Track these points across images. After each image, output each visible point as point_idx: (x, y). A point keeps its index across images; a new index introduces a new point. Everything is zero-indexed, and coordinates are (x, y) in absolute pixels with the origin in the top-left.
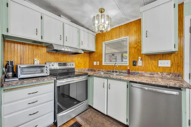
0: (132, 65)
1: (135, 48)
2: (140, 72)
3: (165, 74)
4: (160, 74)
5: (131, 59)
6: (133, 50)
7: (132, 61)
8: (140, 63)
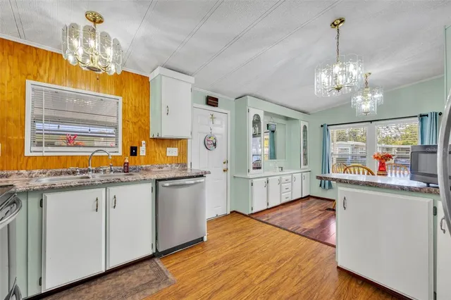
0: (129, 154)
1: (135, 123)
2: (144, 166)
3: (174, 165)
4: (170, 166)
5: (125, 144)
6: (131, 126)
7: (129, 148)
8: (142, 151)
